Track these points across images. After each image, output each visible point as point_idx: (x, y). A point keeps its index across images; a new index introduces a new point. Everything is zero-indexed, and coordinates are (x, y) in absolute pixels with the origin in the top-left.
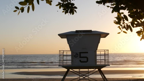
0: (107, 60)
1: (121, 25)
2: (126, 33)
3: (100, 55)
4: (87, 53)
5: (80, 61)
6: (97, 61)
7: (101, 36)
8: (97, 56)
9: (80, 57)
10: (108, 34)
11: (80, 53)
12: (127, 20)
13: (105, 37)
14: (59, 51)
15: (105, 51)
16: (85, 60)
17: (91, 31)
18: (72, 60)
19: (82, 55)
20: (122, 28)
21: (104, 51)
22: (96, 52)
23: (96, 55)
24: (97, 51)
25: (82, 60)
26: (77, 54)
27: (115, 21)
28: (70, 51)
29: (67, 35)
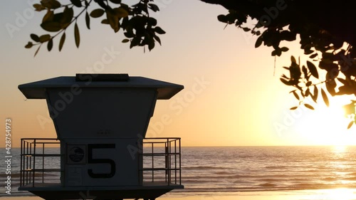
0: (176, 169)
1: (300, 88)
2: (311, 108)
3: (153, 155)
4: (113, 146)
5: (90, 172)
6: (144, 172)
7: (156, 93)
8: (144, 157)
9: (91, 160)
10: (180, 88)
11: (91, 147)
12: (316, 75)
13: (168, 97)
14: (22, 139)
15: (170, 140)
16: (107, 168)
17: (124, 78)
18: (63, 171)
19: (97, 153)
20: (303, 96)
21: (166, 140)
22: (142, 143)
23: (140, 156)
24: (144, 141)
25: (97, 168)
26: (80, 150)
27: (284, 76)
28: (55, 141)
29: (47, 88)
